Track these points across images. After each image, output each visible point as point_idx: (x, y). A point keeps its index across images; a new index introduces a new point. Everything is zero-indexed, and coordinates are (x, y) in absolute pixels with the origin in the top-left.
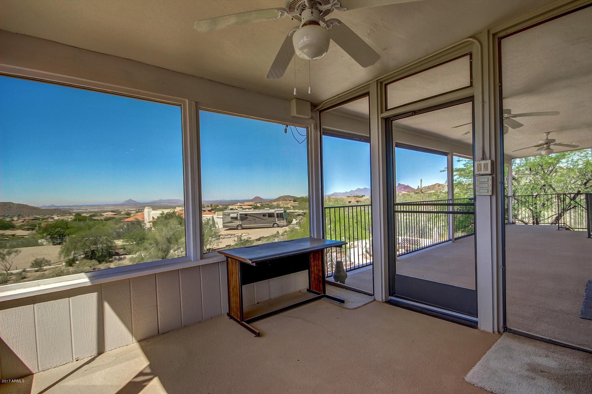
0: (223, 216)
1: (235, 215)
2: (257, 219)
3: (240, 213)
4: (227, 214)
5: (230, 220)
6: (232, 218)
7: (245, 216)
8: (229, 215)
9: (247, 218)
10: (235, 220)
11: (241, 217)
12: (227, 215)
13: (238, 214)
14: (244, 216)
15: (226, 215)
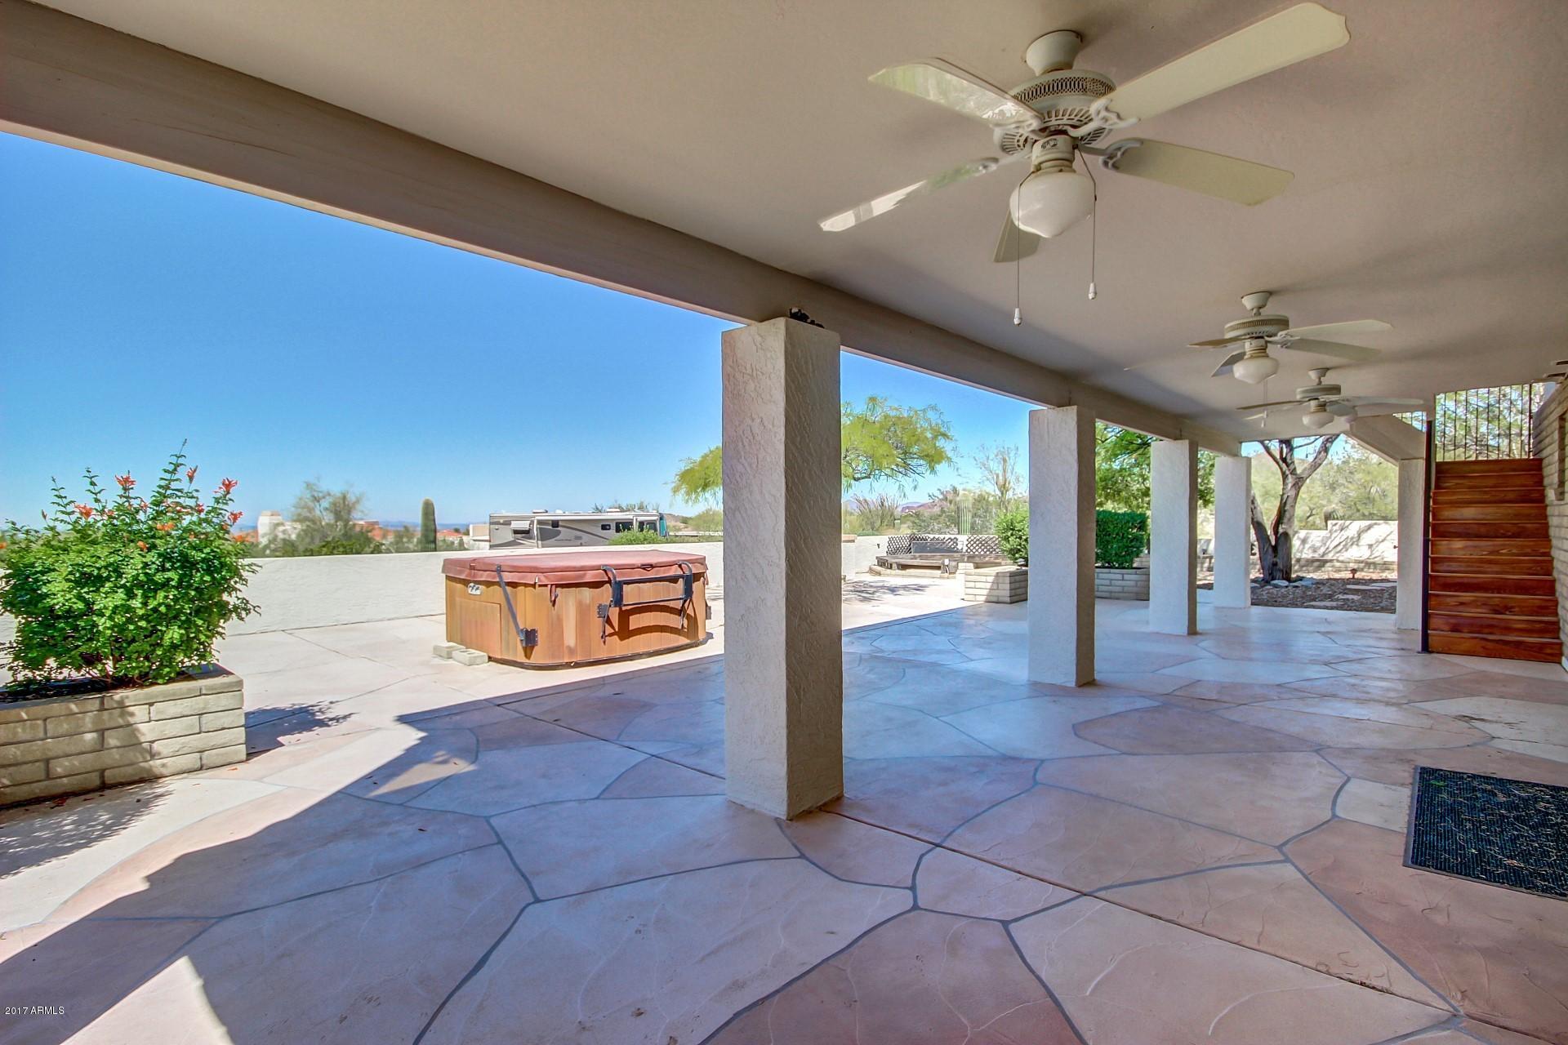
0: (492, 526)
1: (525, 525)
2: (585, 537)
3: (537, 518)
4: (502, 521)
5: (510, 537)
6: (516, 532)
7: (553, 527)
8: (508, 523)
9: (559, 533)
10: (523, 537)
11: (541, 530)
12: (502, 524)
13: (532, 523)
14: (550, 527)
15: (498, 523)
